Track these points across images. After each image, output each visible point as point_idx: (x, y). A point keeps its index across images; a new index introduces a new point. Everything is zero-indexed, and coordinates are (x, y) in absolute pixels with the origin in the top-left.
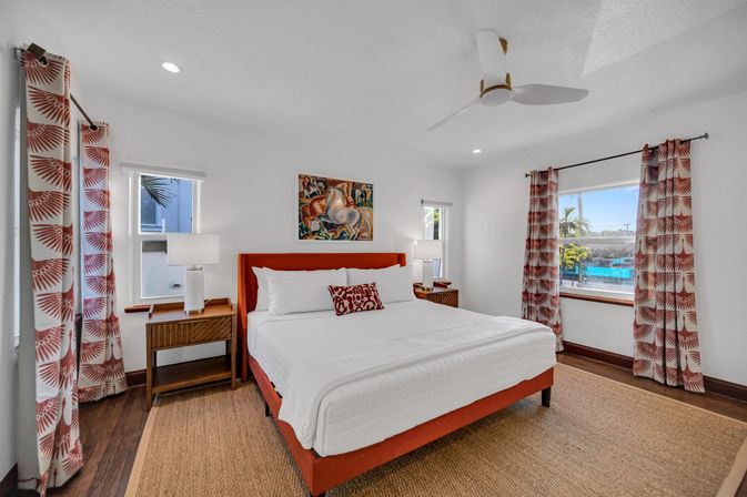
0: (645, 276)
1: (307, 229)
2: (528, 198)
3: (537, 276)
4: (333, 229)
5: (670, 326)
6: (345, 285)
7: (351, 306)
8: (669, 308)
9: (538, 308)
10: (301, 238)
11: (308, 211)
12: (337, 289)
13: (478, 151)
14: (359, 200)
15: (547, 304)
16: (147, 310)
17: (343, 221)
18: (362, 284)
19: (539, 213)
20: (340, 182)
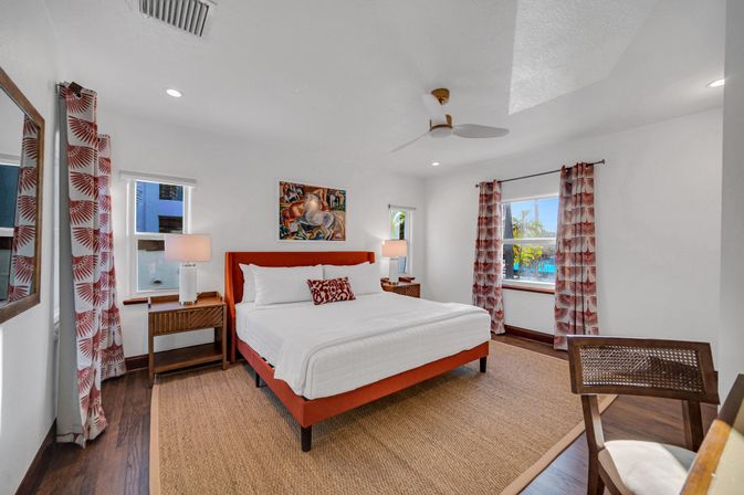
0: (563, 269)
1: (287, 230)
2: (477, 205)
3: (484, 271)
4: (310, 230)
5: (579, 309)
6: (322, 279)
7: (327, 297)
8: (578, 295)
9: (485, 298)
10: (281, 238)
11: (288, 214)
12: (315, 282)
13: (436, 164)
14: (333, 205)
15: (492, 295)
16: (146, 302)
17: (319, 223)
18: (336, 278)
19: (486, 218)
20: (317, 188)
